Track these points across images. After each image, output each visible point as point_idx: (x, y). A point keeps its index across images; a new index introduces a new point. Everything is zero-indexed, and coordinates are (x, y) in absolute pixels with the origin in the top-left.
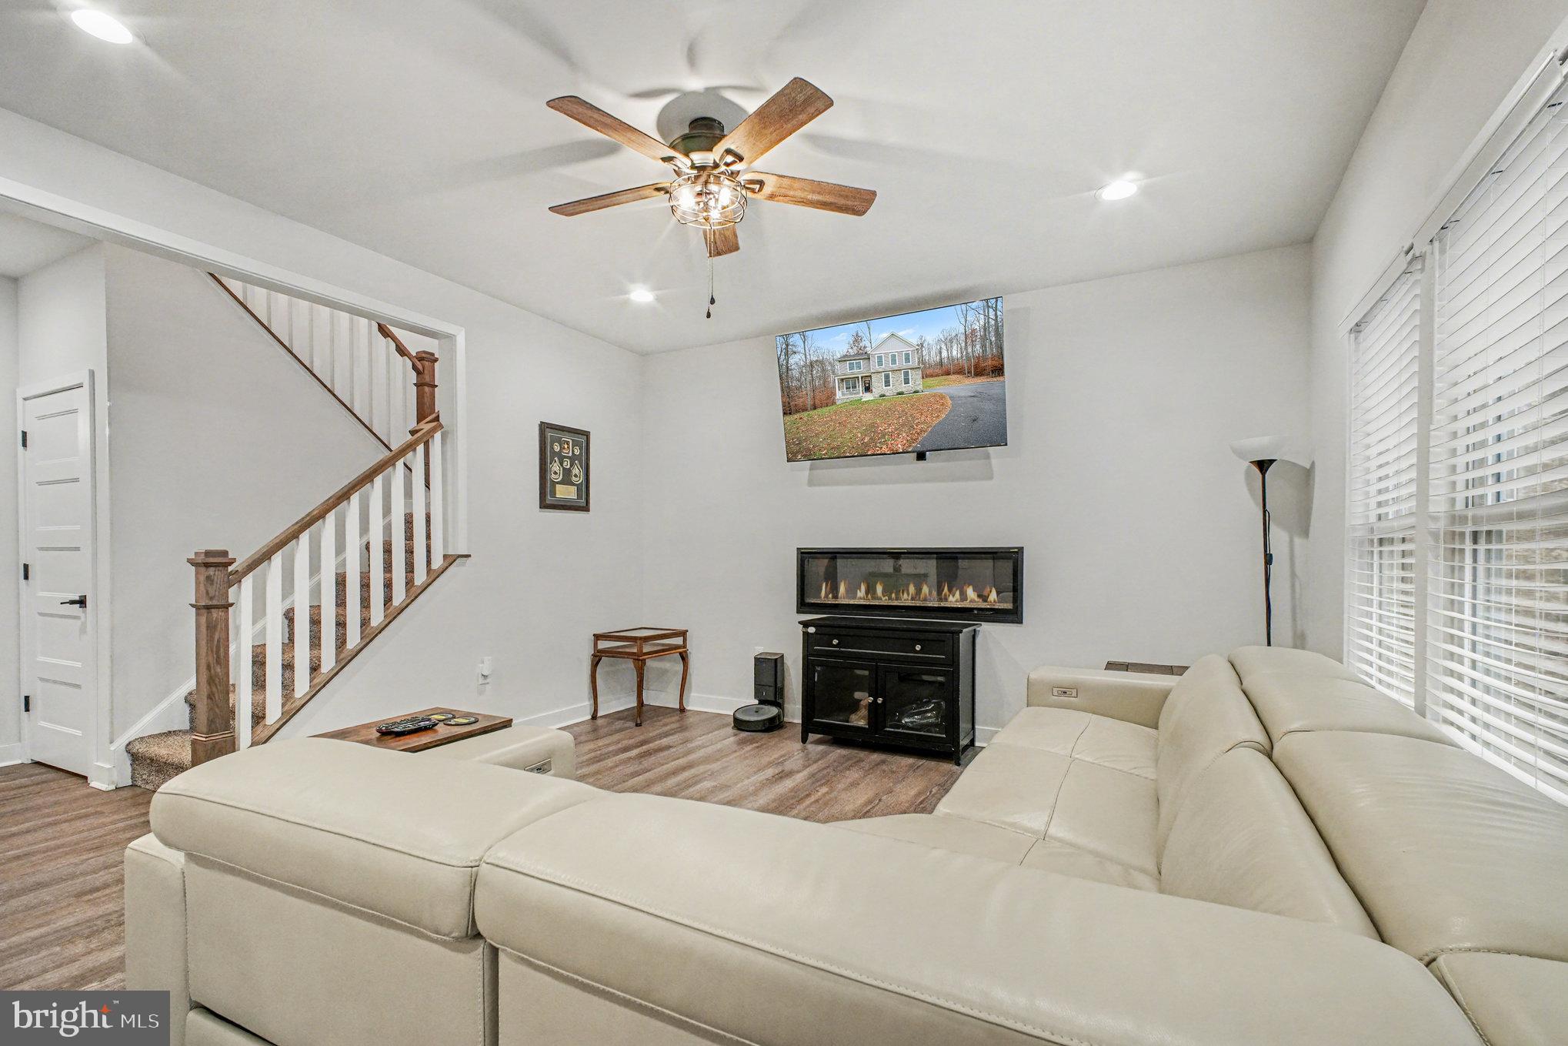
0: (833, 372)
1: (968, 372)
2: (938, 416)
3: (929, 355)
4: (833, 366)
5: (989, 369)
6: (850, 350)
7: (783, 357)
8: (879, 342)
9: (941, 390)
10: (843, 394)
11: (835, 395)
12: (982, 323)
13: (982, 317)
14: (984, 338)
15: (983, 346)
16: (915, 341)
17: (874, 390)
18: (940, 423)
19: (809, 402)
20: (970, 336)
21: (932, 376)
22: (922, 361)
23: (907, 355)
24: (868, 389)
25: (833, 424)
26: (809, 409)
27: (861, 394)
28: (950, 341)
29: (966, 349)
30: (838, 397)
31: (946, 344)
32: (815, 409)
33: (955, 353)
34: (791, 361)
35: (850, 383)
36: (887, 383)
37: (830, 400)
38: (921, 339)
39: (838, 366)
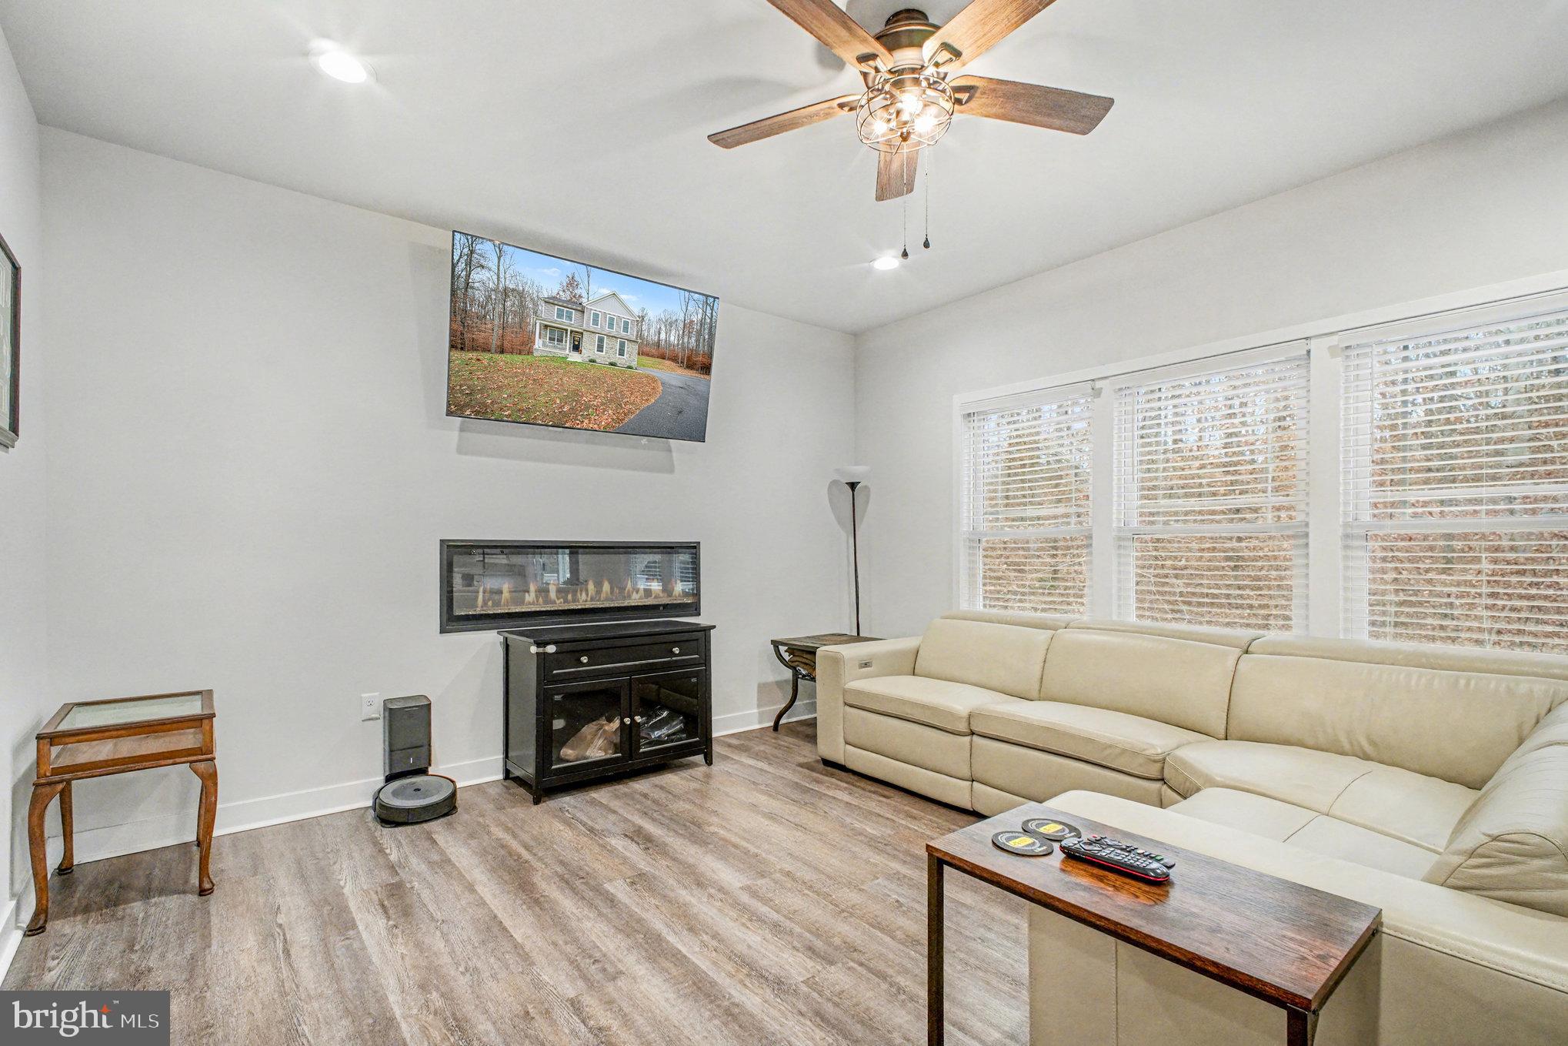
0: (535, 313)
1: (682, 362)
2: (647, 400)
3: (649, 332)
4: (535, 305)
5: (699, 365)
6: (561, 293)
7: (461, 266)
8: (597, 297)
9: (656, 373)
10: (544, 344)
11: (533, 342)
12: (700, 317)
13: (700, 311)
14: (699, 333)
15: (697, 341)
16: (636, 311)
17: (583, 351)
18: (648, 407)
19: (495, 342)
20: (688, 326)
21: (648, 355)
22: (640, 335)
23: (626, 323)
24: (576, 348)
25: (524, 379)
26: (493, 351)
27: (567, 352)
28: (670, 324)
29: (683, 338)
30: (536, 346)
31: (666, 326)
32: (502, 352)
33: (672, 338)
34: (475, 276)
35: (556, 334)
36: (600, 348)
37: (524, 347)
38: (643, 311)
39: (542, 307)
